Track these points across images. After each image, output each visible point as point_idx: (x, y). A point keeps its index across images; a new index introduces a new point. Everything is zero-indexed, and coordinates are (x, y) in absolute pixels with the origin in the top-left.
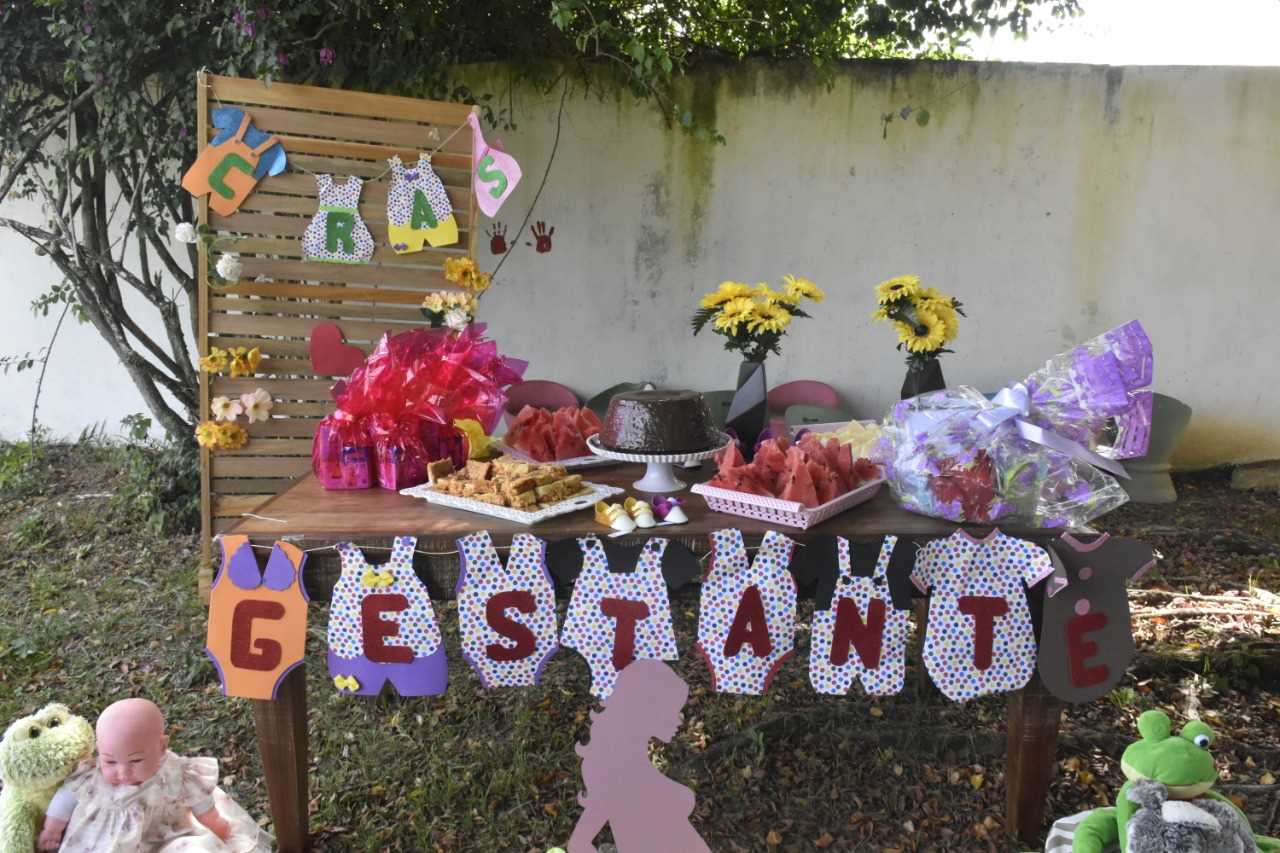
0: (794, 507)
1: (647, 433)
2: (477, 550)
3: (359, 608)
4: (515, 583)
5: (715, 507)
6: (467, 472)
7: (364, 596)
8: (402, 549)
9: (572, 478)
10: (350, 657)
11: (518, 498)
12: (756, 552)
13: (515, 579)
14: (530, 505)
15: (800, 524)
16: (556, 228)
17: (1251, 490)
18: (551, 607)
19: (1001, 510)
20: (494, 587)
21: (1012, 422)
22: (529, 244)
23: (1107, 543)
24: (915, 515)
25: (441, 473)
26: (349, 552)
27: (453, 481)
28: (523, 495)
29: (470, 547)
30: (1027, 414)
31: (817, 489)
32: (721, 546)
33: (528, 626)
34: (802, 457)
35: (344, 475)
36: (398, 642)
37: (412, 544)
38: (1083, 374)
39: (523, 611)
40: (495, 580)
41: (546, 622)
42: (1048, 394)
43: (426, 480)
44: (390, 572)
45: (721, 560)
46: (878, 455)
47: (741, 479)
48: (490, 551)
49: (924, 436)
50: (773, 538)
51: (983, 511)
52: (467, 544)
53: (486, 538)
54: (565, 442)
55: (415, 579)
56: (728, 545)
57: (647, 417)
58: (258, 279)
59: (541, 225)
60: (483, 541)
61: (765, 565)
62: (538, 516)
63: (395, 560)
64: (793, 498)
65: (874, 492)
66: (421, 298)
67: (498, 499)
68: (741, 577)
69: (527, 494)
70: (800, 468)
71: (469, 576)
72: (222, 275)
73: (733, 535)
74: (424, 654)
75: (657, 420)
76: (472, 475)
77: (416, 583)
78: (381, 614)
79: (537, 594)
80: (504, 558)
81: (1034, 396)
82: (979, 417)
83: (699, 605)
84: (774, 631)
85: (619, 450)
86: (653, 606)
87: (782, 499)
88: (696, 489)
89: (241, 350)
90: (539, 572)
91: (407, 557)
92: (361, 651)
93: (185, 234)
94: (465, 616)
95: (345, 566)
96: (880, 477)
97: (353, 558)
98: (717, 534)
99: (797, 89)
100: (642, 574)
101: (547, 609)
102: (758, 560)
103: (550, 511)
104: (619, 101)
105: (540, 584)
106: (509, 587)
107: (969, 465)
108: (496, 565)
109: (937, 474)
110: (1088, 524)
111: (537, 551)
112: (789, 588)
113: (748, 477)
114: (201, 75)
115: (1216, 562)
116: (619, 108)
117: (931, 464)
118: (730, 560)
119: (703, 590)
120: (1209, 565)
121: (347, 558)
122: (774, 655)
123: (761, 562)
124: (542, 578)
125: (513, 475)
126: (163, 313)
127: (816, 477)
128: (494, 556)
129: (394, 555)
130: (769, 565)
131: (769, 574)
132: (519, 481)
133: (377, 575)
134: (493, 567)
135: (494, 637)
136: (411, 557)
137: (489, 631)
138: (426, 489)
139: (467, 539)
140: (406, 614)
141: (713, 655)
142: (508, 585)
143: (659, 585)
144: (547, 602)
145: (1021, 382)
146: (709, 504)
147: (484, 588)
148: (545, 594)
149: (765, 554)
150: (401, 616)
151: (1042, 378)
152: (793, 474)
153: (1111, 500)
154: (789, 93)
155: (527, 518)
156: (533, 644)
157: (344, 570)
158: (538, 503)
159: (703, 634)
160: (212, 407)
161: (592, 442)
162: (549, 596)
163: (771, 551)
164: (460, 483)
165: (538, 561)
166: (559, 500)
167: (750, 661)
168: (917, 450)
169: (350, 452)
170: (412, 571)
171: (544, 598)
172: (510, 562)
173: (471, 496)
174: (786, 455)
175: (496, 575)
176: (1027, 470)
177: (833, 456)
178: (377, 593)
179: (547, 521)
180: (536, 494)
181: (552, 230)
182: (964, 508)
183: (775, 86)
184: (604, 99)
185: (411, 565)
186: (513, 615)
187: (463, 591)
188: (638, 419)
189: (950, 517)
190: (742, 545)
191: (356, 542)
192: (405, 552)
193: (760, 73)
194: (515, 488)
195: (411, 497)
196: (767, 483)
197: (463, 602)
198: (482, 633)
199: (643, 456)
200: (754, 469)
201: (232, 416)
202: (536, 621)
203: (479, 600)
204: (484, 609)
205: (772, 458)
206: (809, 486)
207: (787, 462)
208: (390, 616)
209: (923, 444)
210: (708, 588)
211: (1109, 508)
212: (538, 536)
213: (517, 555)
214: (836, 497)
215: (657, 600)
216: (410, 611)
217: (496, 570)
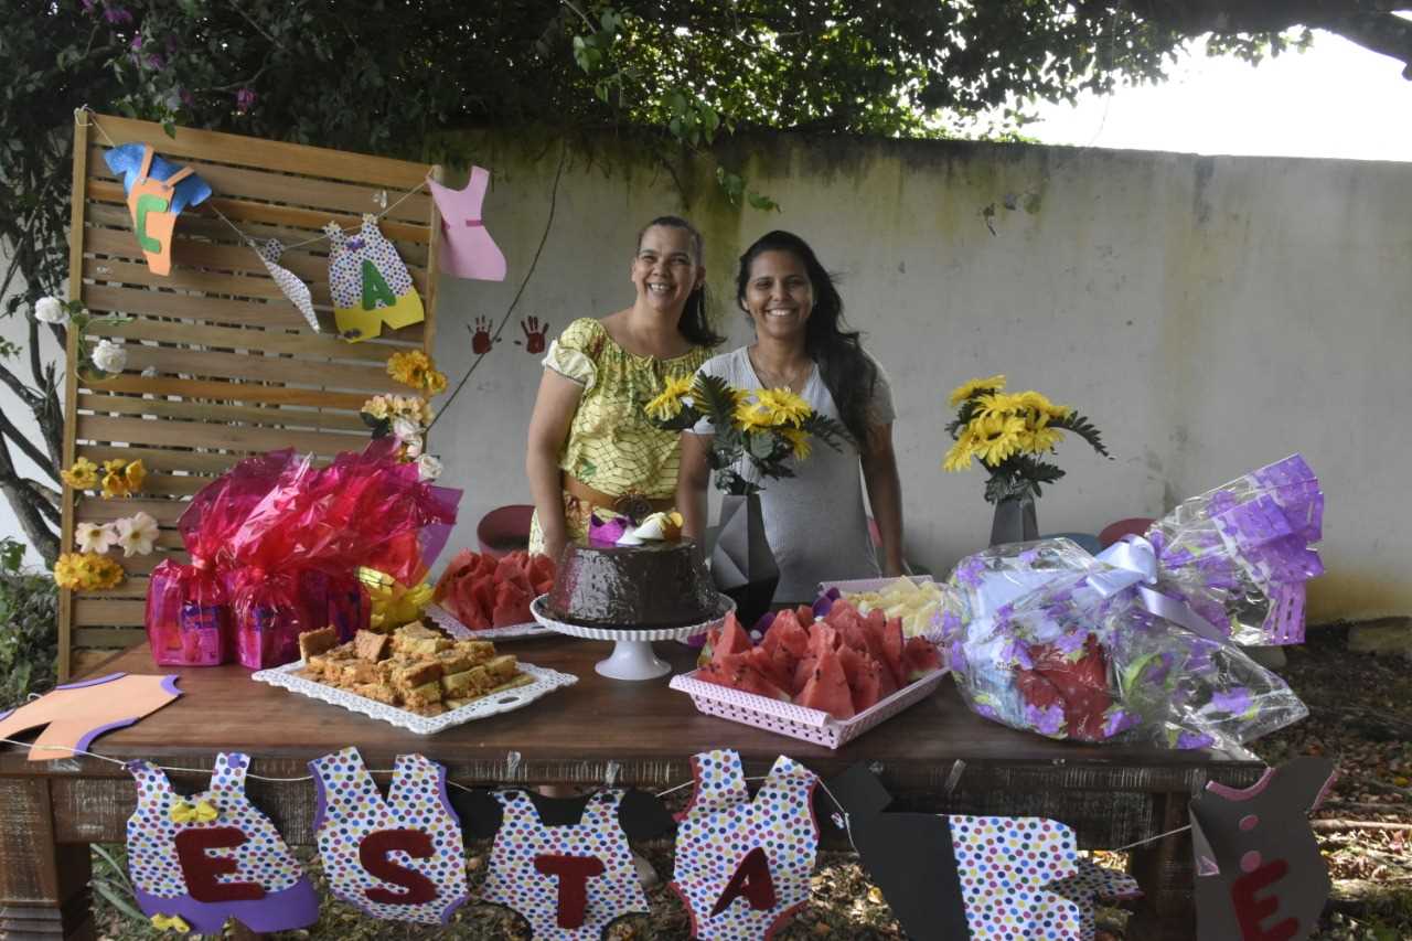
0: (818, 719)
1: (611, 596)
2: (342, 773)
3: (172, 845)
4: (402, 818)
5: (705, 709)
6: (355, 647)
7: (178, 831)
8: (227, 772)
9: (501, 660)
10: (171, 896)
11: (413, 693)
12: (762, 783)
13: (402, 813)
14: (430, 703)
15: (826, 741)
16: (551, 325)
17: (1373, 654)
18: (456, 849)
19: (1121, 723)
20: (370, 823)
21: (1133, 591)
22: (518, 343)
23: (1275, 777)
24: (994, 725)
25: (317, 648)
26: (147, 774)
27: (329, 662)
28: (419, 690)
29: (331, 771)
30: (1154, 581)
31: (852, 688)
32: (708, 775)
33: (423, 872)
34: (832, 638)
35: (184, 643)
36: (238, 878)
37: (243, 764)
38: (1235, 524)
39: (415, 855)
40: (372, 813)
41: (450, 867)
42: (1184, 552)
43: (295, 657)
44: (212, 803)
45: (709, 794)
46: (937, 630)
47: (741, 672)
48: (361, 776)
49: (1008, 609)
50: (788, 768)
51: (1095, 722)
52: (325, 767)
53: (354, 757)
54: (507, 603)
55: (252, 810)
56: (719, 770)
57: (612, 574)
58: (145, 373)
59: (533, 321)
60: (350, 762)
61: (772, 802)
62: (439, 722)
63: (217, 787)
64: (816, 705)
65: (934, 687)
66: (360, 401)
67: (385, 693)
68: (738, 814)
69: (429, 687)
70: (828, 658)
71: (332, 809)
72: (101, 367)
73: (727, 759)
74: (280, 888)
75: (626, 579)
76: (361, 652)
77: (253, 813)
78: (207, 851)
79: (435, 833)
80: (383, 787)
81: (1163, 555)
82: (1090, 580)
83: (676, 847)
84: (782, 884)
85: (571, 621)
86: (610, 862)
87: (801, 704)
88: (678, 683)
89: (118, 463)
90: (437, 806)
91: (235, 783)
92: (185, 890)
93: (48, 311)
94: (330, 858)
95: (143, 794)
96: (941, 667)
97: (154, 784)
98: (702, 757)
99: (838, 172)
100: (590, 826)
101: (451, 853)
102: (763, 794)
103: (460, 713)
104: (628, 179)
105: (439, 820)
106: (392, 824)
107: (1076, 655)
108: (372, 795)
109: (1027, 666)
110: (1246, 745)
111: (433, 777)
112: (807, 832)
113: (753, 668)
114: (80, 113)
115: (1350, 751)
116: (629, 187)
117: (1019, 650)
118: (721, 795)
119: (681, 830)
120: (1342, 755)
121: (145, 783)
122: (780, 907)
123: (767, 797)
124: (441, 813)
125: (414, 656)
126: (35, 411)
127: (851, 669)
128: (368, 782)
129: (215, 780)
130: (779, 801)
131: (778, 814)
132: (417, 668)
133: (192, 807)
134: (368, 797)
135: (375, 882)
136: (242, 784)
137: (366, 875)
138: (290, 673)
139: (325, 760)
140: (245, 849)
141: (693, 900)
142: (391, 821)
143: (616, 837)
144: (450, 843)
145: (1142, 535)
146: (697, 703)
147: (356, 823)
148: (447, 833)
149: (773, 786)
150: (238, 851)
151: (1169, 531)
152: (817, 666)
153: (1280, 713)
154: (829, 176)
155: (421, 725)
156: (434, 892)
157: (141, 799)
158: (445, 701)
159: (681, 875)
160: (77, 534)
161: (540, 605)
162: (453, 835)
163: (784, 782)
164: (339, 665)
165: (434, 792)
166: (476, 696)
167: (746, 914)
168: (998, 630)
169: (191, 613)
170: (245, 802)
171: (445, 839)
172: (393, 791)
173: (350, 686)
174: (809, 634)
175: (373, 807)
176: (1159, 664)
177: (875, 635)
178: (195, 827)
179: (451, 731)
180: (442, 687)
181: (546, 327)
182: (1066, 717)
183: (812, 167)
184: (612, 176)
185: (243, 794)
186: (399, 859)
187: (324, 828)
188: (600, 577)
189: (1045, 731)
190: (740, 773)
191: (157, 761)
192: (232, 777)
193: (795, 151)
194: (409, 678)
195: (267, 683)
196: (779, 678)
197: (325, 841)
198: (358, 877)
199: (604, 631)
200: (760, 655)
201: (103, 547)
202: (434, 867)
203: (349, 839)
204: (357, 850)
205: (788, 637)
206: (840, 685)
207: (811, 645)
208: (222, 852)
209: (1007, 622)
210: (688, 827)
211: (1277, 724)
212: (433, 760)
213: (403, 783)
214: (880, 698)
215: (614, 855)
216: (251, 846)
217: (372, 801)
